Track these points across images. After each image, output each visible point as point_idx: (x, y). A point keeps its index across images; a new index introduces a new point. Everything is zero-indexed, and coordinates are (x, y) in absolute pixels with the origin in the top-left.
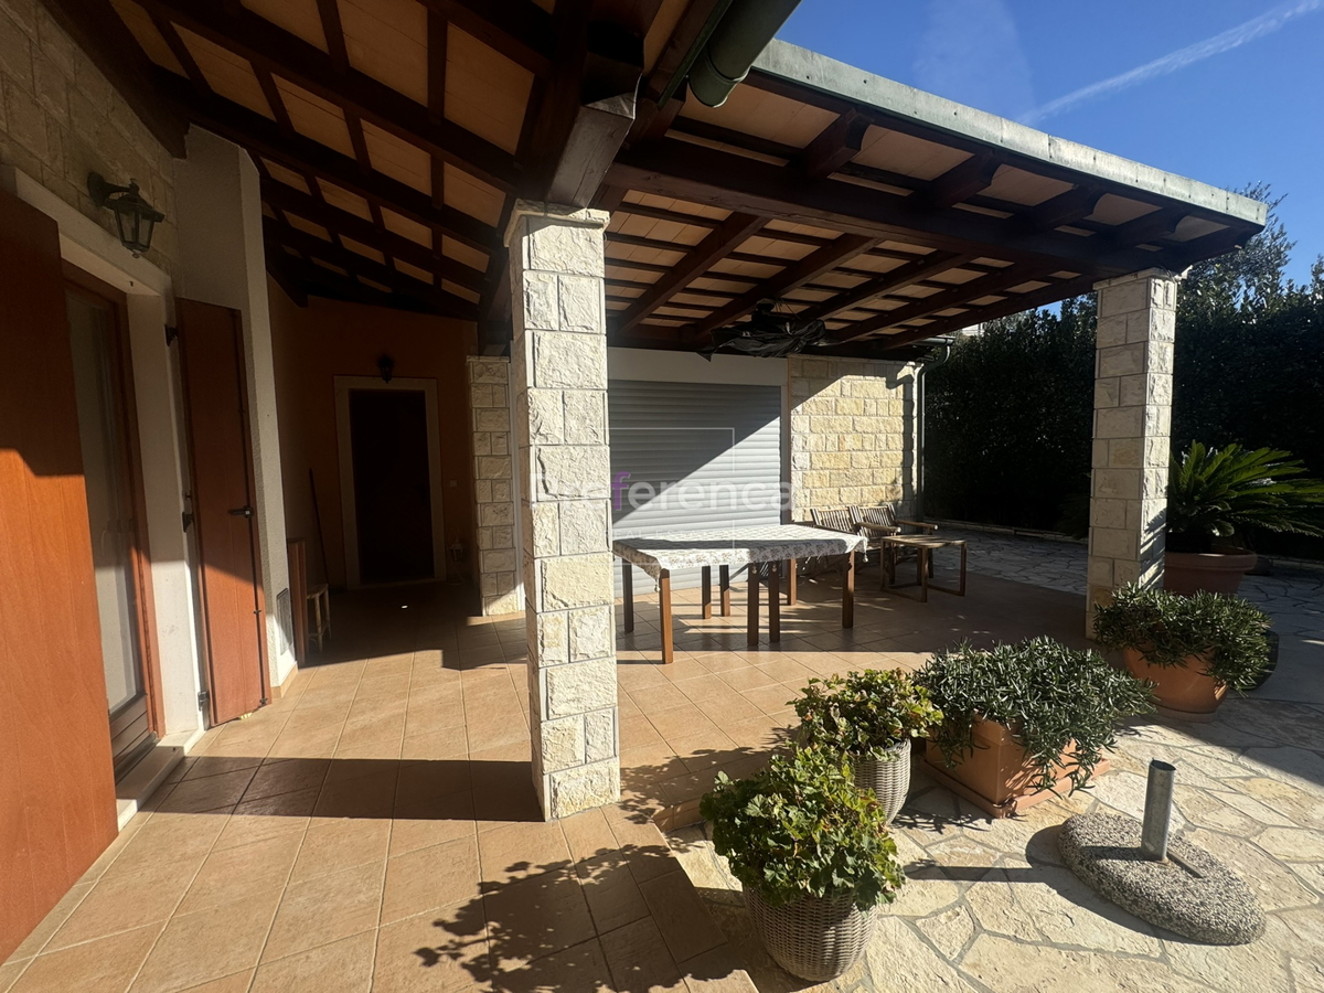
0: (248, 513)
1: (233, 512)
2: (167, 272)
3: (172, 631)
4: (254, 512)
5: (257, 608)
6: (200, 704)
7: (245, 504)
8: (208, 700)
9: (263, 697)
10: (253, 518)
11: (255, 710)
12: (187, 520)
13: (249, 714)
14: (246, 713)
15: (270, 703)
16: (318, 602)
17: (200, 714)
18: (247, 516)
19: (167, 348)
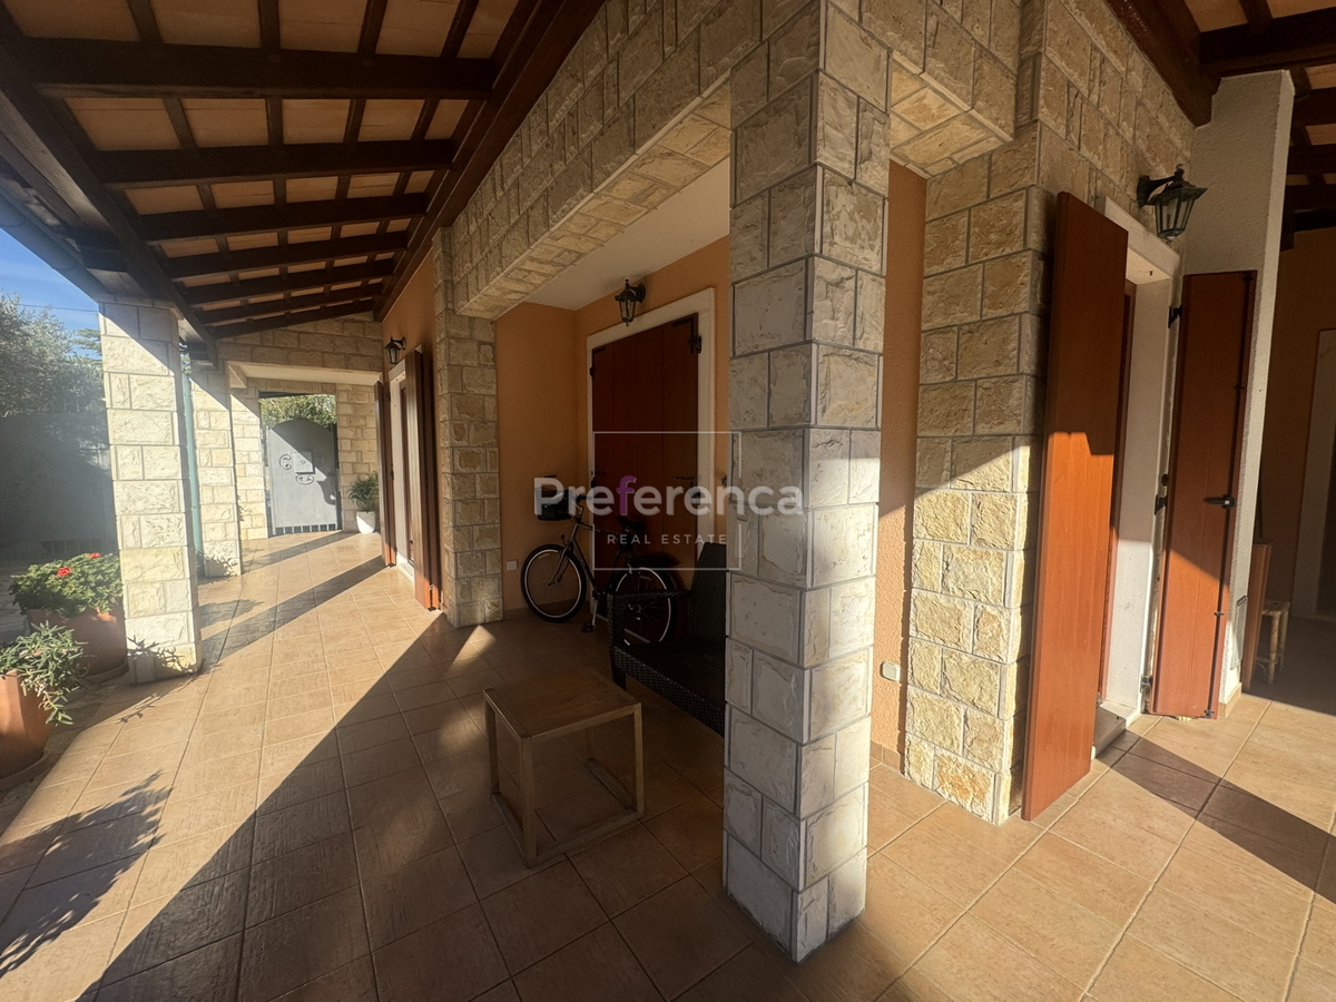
0: (1227, 502)
1: (1209, 500)
2: (1177, 251)
3: (1127, 607)
4: (1234, 503)
5: (1219, 609)
6: (1143, 686)
7: (1226, 492)
8: (1150, 685)
9: (1209, 707)
10: (1232, 509)
11: (1196, 718)
12: (1160, 503)
13: (1189, 719)
14: (1187, 716)
15: (1215, 718)
16: (1277, 622)
17: (1140, 695)
18: (1225, 506)
19: (1168, 330)
